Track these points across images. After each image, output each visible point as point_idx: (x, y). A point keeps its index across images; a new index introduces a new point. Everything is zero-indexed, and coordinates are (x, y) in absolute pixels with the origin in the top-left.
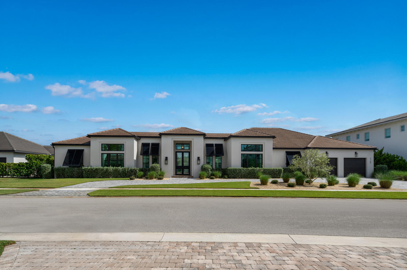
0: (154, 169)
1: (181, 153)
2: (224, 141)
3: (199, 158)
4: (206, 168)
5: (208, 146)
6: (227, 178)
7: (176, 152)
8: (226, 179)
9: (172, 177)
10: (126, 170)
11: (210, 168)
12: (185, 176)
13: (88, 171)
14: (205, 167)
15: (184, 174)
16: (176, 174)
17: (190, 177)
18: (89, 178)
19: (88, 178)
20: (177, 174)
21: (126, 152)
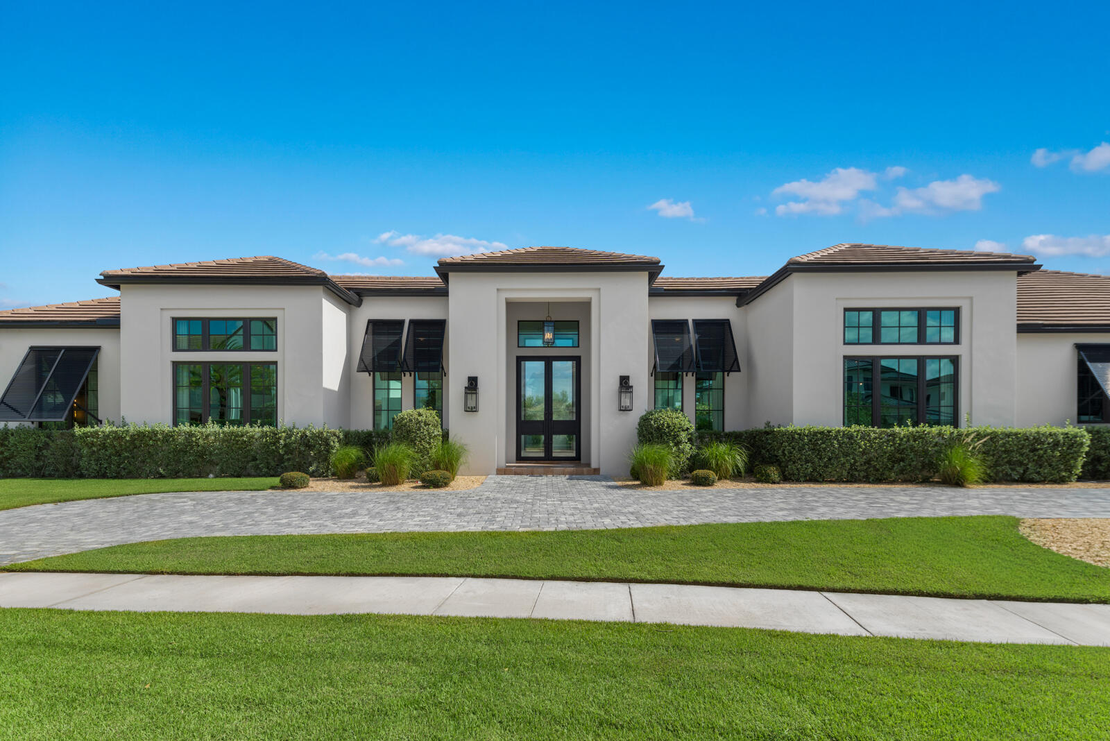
0: (409, 432)
1: (543, 363)
2: (738, 305)
3: (625, 383)
4: (669, 427)
5: (661, 328)
6: (777, 480)
7: (520, 360)
8: (774, 483)
9: (500, 472)
10: (280, 438)
11: (688, 429)
12: (558, 468)
13: (104, 446)
14: (663, 424)
15: (554, 455)
16: (520, 458)
17: (585, 469)
18: (108, 478)
19: (104, 476)
20: (523, 454)
21: (286, 356)
